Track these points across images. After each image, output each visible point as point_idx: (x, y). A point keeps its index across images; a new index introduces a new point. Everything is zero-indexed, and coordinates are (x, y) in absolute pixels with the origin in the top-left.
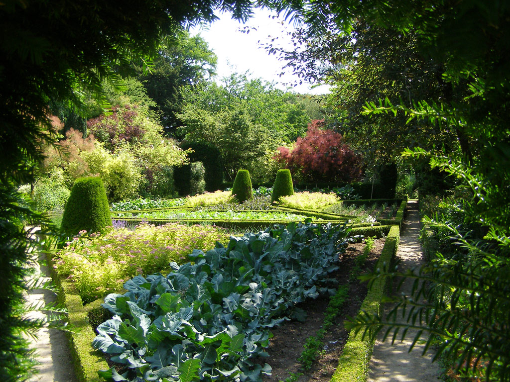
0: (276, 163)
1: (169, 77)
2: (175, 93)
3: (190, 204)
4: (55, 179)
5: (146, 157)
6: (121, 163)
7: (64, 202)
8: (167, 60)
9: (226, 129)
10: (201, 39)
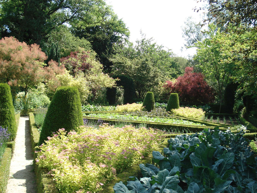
0: (165, 90)
1: (104, 40)
2: (107, 50)
3: (119, 109)
4: (39, 90)
5: (93, 81)
6: (79, 83)
7: (44, 103)
8: (104, 31)
9: (138, 69)
10: (122, 22)
